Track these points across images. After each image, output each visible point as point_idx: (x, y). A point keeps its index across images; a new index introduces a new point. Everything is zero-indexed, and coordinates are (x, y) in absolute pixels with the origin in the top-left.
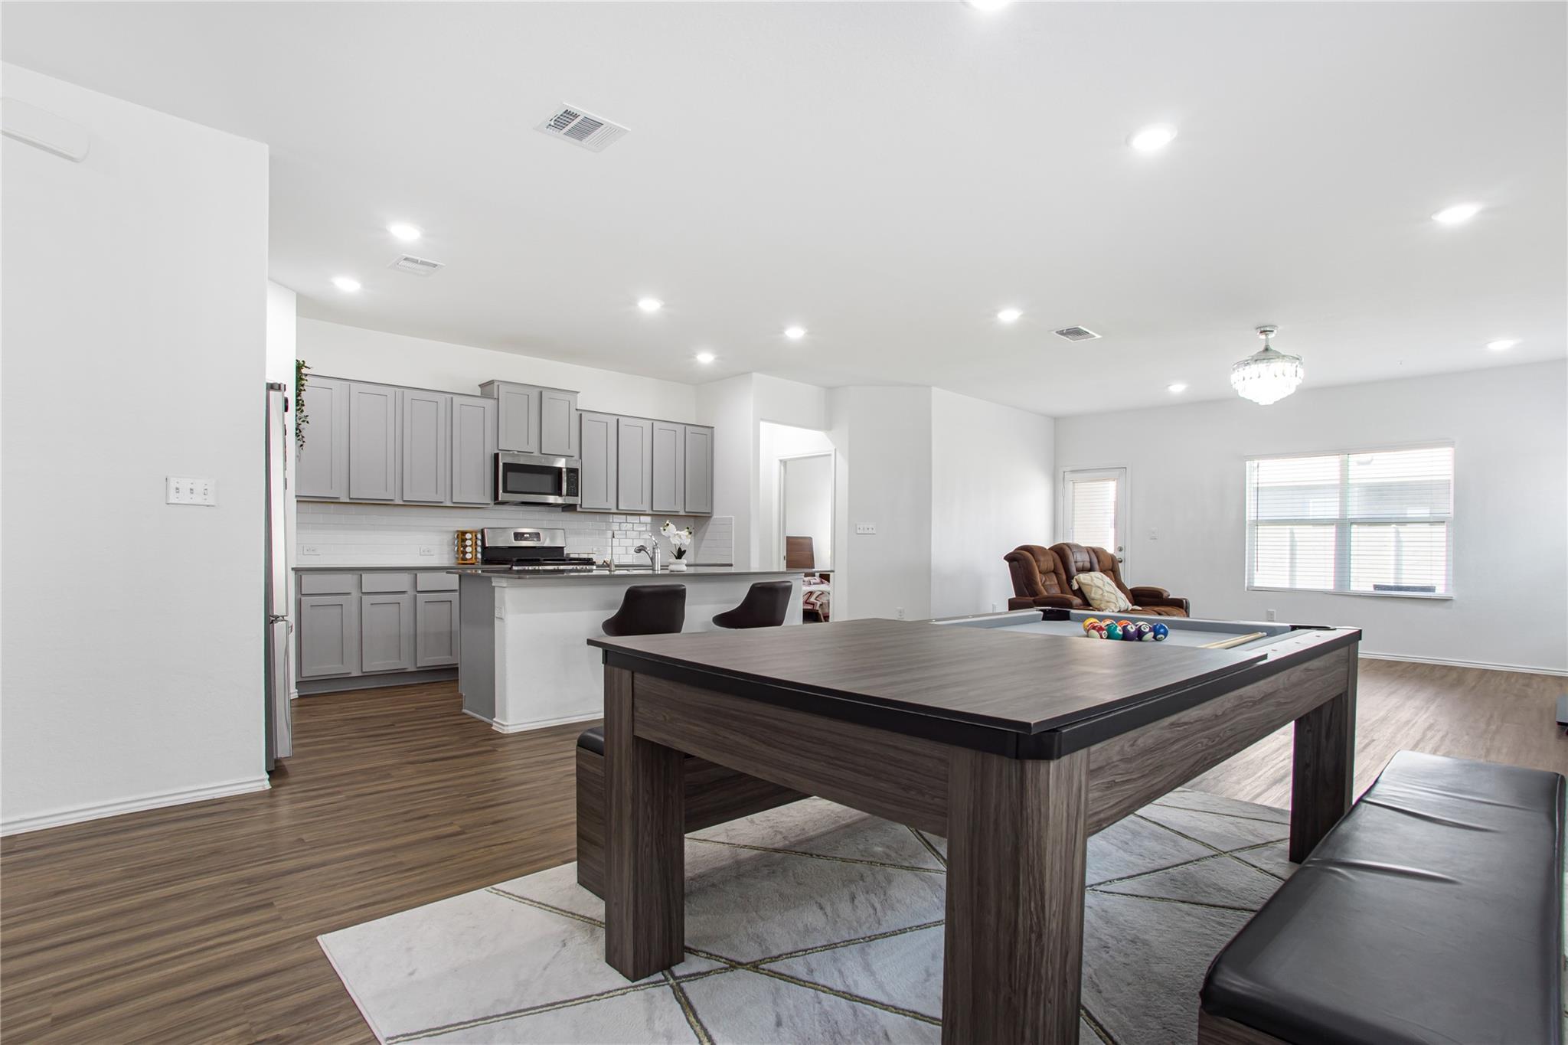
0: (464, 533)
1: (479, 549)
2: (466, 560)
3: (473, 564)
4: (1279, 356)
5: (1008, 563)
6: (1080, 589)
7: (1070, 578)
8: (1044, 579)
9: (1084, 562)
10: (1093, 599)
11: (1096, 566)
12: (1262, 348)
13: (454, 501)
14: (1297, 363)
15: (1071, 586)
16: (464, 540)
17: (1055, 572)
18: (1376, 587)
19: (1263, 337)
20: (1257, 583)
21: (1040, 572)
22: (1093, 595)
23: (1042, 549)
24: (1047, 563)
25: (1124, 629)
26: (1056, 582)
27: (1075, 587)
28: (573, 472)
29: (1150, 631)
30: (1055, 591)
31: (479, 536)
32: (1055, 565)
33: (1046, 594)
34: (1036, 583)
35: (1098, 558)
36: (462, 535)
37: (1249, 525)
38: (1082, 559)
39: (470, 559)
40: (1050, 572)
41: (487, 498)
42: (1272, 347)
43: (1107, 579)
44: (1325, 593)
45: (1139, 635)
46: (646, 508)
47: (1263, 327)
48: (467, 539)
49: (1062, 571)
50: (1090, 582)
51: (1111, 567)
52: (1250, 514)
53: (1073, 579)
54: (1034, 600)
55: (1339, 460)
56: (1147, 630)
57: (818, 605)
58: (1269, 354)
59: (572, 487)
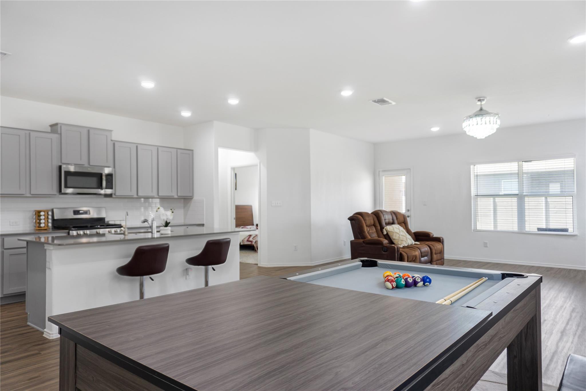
0: (39, 212)
1: (50, 221)
2: (41, 227)
3: (46, 230)
4: (487, 113)
5: (350, 221)
6: (387, 234)
7: (382, 228)
8: (368, 229)
9: (389, 219)
10: (394, 239)
11: (396, 221)
12: (479, 109)
13: (32, 193)
14: (497, 117)
15: (383, 233)
16: (40, 216)
17: (374, 225)
18: (539, 229)
19: (479, 103)
20: (479, 228)
21: (366, 226)
22: (394, 237)
23: (367, 213)
24: (370, 221)
25: (406, 280)
26: (375, 230)
27: (385, 233)
28: (110, 176)
29: (421, 281)
30: (375, 236)
31: (50, 213)
32: (374, 222)
33: (370, 238)
34: (364, 232)
35: (396, 217)
36: (38, 213)
37: (473, 198)
38: (388, 218)
39: (43, 227)
40: (372, 225)
41: (55, 191)
42: (484, 108)
43: (401, 228)
44: (513, 232)
45: (415, 283)
46: (155, 194)
47: (480, 98)
48: (41, 215)
49: (378, 225)
50: (393, 231)
51: (403, 221)
52: (473, 192)
53: (384, 229)
54: (363, 241)
55: (517, 164)
56: (419, 280)
57: (254, 242)
58: (482, 112)
59: (109, 184)
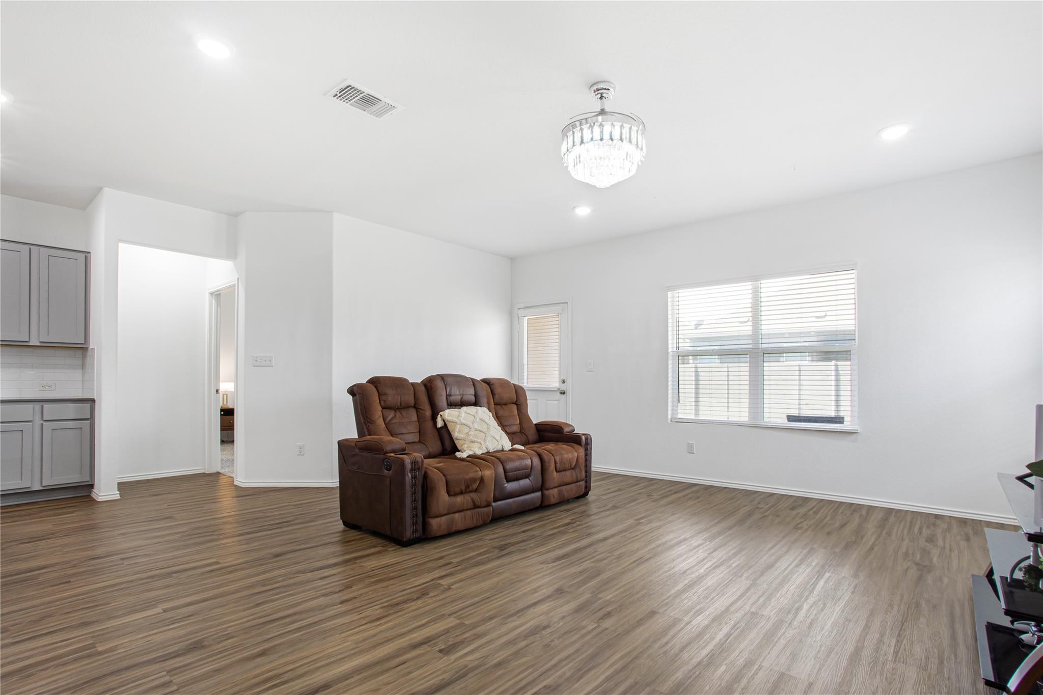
5: (351, 397)
6: (445, 426)
7: (434, 414)
8: (392, 416)
9: (462, 395)
10: (459, 438)
11: (483, 400)
15: (435, 423)
17: (416, 407)
22: (456, 434)
24: (401, 397)
26: (416, 419)
27: (440, 424)
35: (492, 391)
38: (460, 392)
40: (411, 407)
43: (484, 415)
44: (740, 425)
49: (426, 406)
50: (455, 420)
51: (514, 400)
52: (672, 345)
53: (439, 415)
55: (751, 287)
